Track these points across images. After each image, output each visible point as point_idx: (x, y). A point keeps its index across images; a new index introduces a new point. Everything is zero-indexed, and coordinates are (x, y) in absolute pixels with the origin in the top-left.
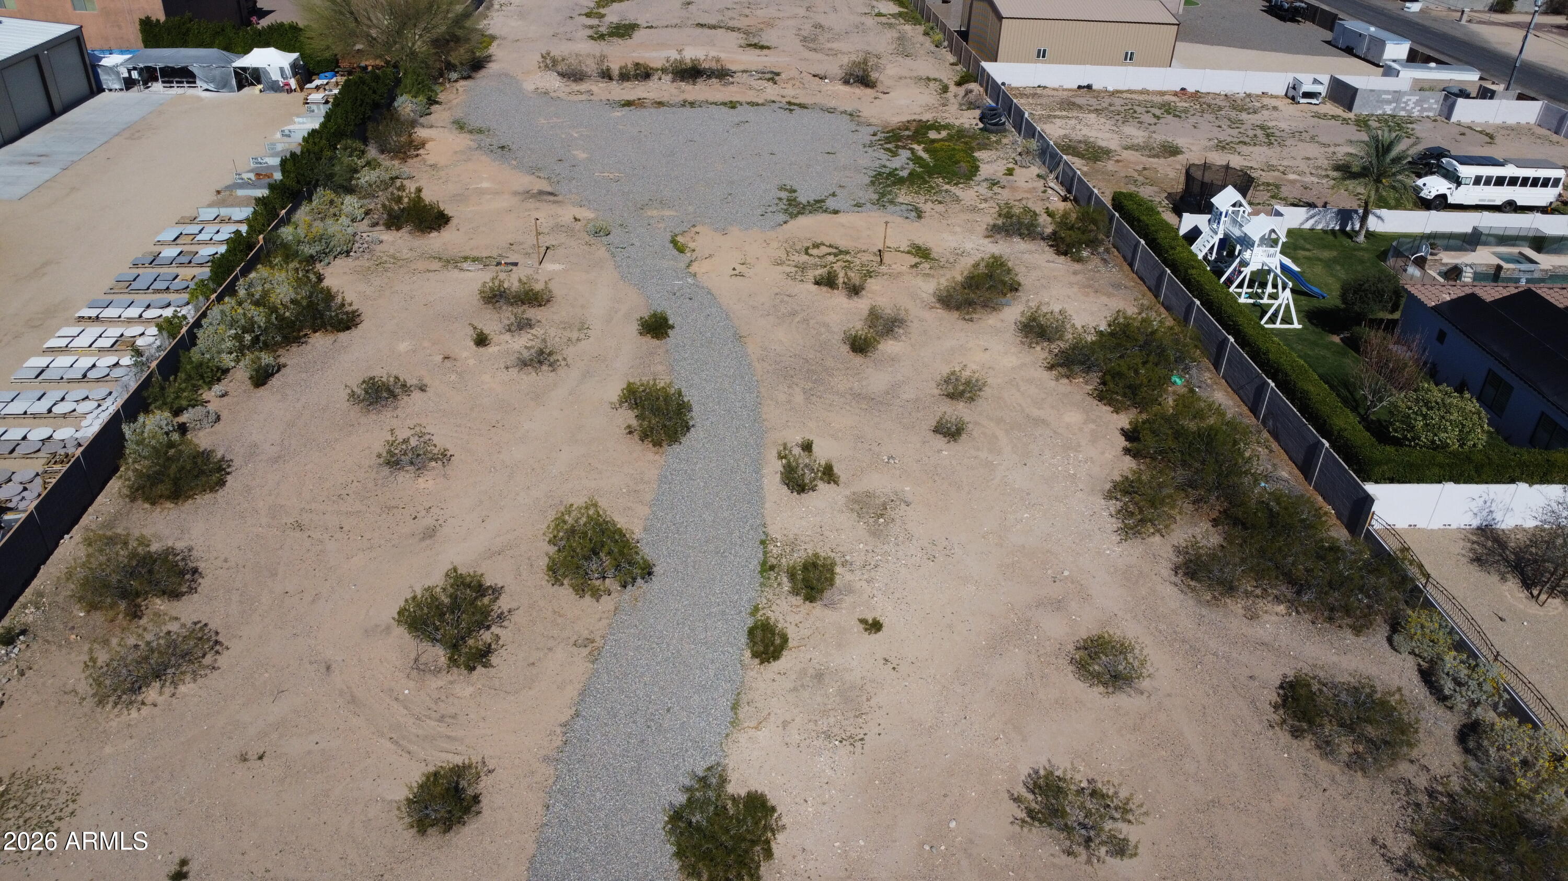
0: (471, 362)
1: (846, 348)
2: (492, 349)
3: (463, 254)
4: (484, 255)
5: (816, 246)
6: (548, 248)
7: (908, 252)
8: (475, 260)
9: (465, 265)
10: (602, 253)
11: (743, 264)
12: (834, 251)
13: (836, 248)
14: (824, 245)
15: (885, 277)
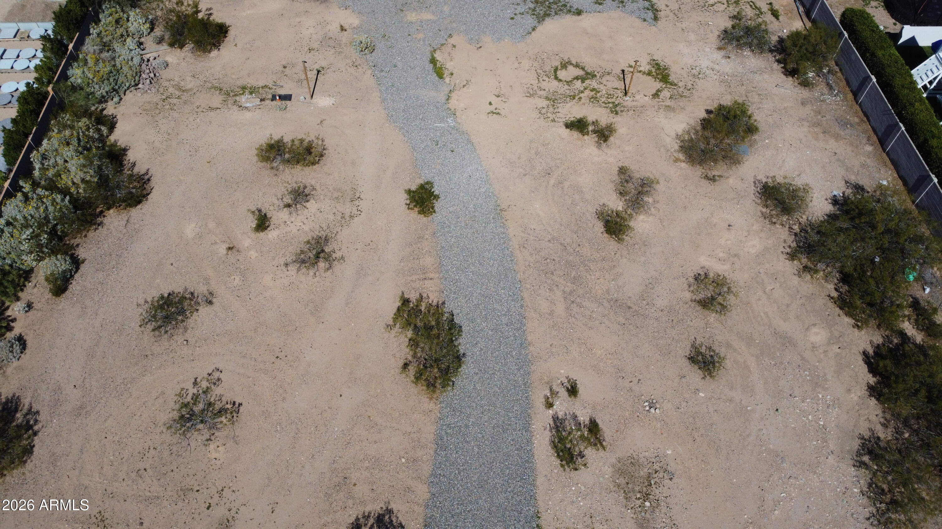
0: (253, 254)
1: (599, 227)
2: (272, 234)
3: (240, 83)
4: (261, 84)
5: (564, 65)
6: (319, 72)
7: (649, 74)
8: (253, 91)
9: (244, 99)
10: (368, 79)
11: (498, 96)
12: (581, 73)
13: (583, 69)
14: (571, 64)
15: (631, 112)
